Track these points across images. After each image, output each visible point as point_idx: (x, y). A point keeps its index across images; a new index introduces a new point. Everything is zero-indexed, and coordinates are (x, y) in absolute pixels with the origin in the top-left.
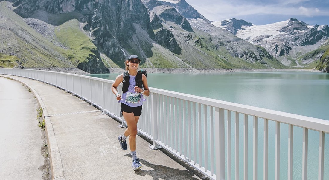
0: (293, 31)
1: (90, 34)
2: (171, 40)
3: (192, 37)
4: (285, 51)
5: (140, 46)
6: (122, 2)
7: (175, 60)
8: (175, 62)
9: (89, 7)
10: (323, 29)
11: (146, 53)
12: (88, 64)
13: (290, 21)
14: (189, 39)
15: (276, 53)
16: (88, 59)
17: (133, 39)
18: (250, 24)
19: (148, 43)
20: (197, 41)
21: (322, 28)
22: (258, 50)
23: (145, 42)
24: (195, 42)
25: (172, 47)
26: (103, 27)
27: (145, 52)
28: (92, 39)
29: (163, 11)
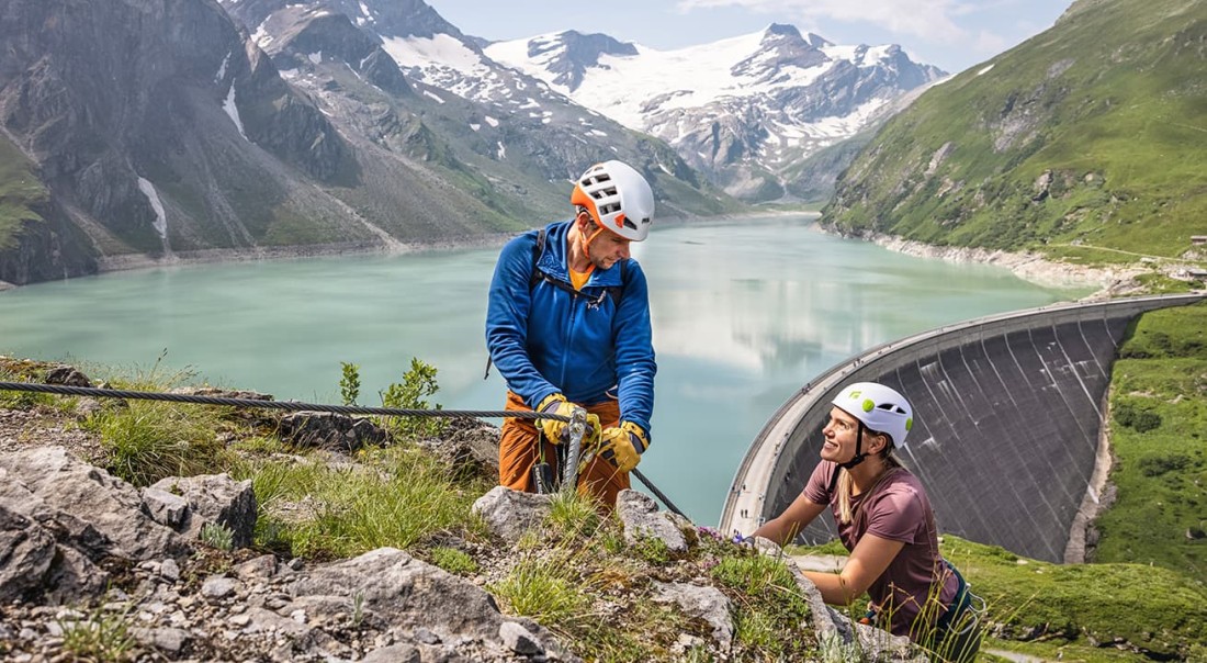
0: (777, 70)
1: (32, 143)
2: (318, 141)
3: (397, 123)
4: (746, 145)
5: (208, 169)
6: (140, 20)
7: (332, 213)
8: (330, 221)
9: (25, 47)
10: (884, 59)
11: (230, 194)
12: (17, 256)
13: (767, 36)
14: (389, 131)
15: (715, 153)
16: (20, 237)
17: (187, 146)
18: (628, 50)
19: (236, 159)
20: (416, 138)
21: (883, 55)
22: (642, 151)
23: (228, 155)
24: (406, 140)
25: (322, 164)
26: (72, 118)
27: (227, 192)
28: (37, 162)
29: (303, 27)
